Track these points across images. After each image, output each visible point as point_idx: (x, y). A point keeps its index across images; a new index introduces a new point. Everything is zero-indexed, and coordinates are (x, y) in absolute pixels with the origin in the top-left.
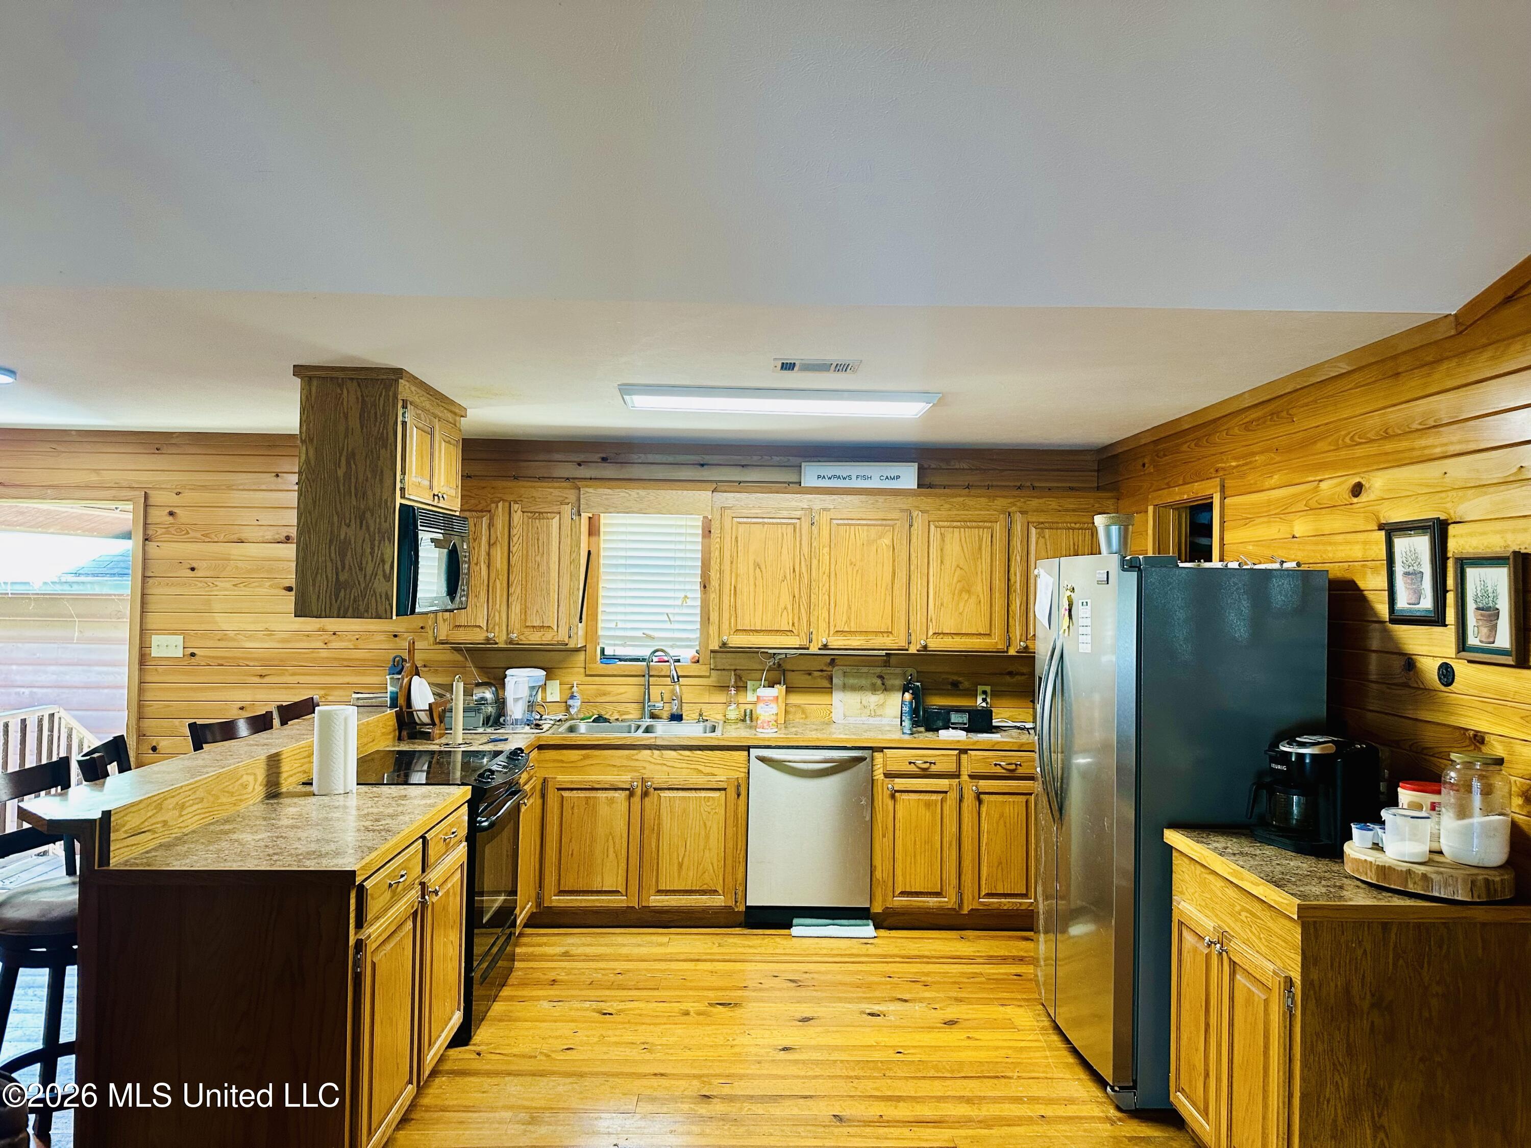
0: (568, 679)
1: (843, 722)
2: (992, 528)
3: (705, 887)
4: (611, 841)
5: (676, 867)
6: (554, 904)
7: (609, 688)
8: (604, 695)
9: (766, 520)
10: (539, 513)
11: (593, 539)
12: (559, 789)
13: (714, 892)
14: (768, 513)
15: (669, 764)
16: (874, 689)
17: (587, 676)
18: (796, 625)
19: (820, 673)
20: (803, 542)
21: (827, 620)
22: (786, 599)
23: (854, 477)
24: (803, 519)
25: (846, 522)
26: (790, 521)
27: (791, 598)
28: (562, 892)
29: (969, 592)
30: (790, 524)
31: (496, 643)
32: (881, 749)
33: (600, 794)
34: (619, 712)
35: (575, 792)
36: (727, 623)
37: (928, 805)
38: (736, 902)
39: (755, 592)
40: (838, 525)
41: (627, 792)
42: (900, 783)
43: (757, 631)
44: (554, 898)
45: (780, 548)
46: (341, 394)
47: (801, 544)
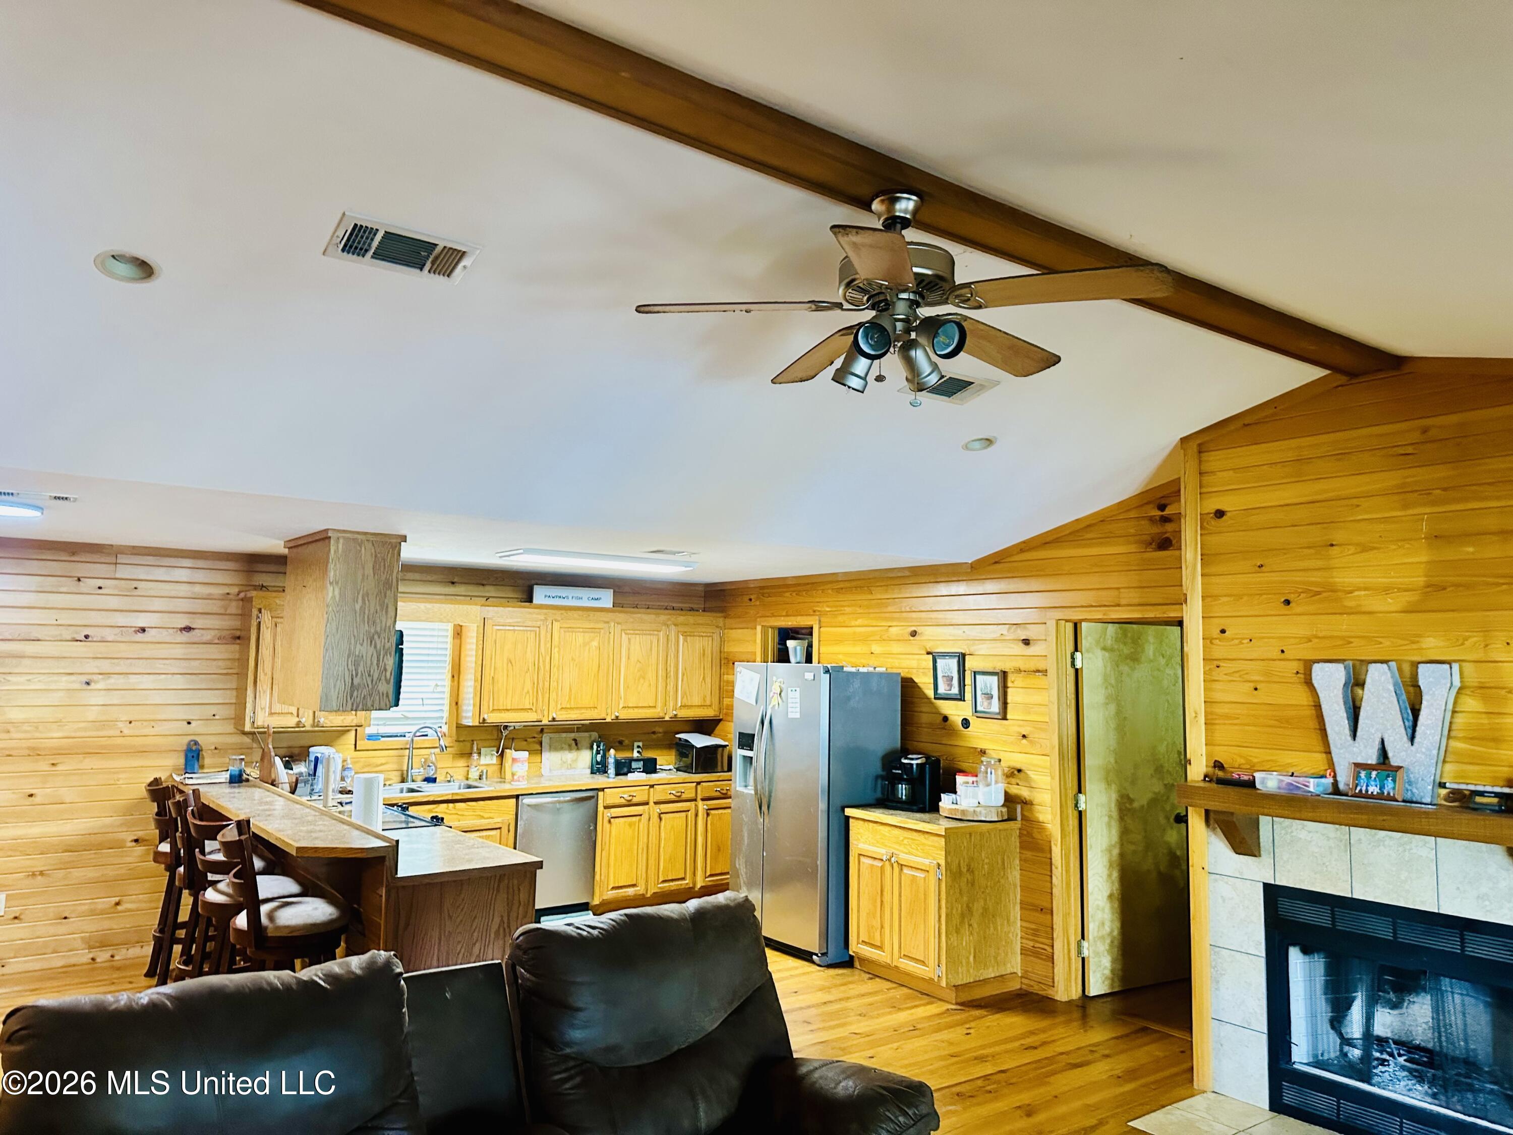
1: (549, 774)
2: (658, 635)
7: (373, 760)
8: (369, 765)
9: (516, 628)
14: (516, 622)
16: (570, 748)
17: (357, 751)
18: (534, 704)
19: (532, 740)
20: (541, 644)
21: (556, 700)
22: (528, 686)
23: (570, 598)
24: (541, 628)
26: (532, 629)
27: (532, 685)
29: (644, 678)
31: (305, 727)
32: (603, 790)
37: (630, 825)
39: (508, 681)
40: (565, 632)
42: (614, 812)
43: (508, 710)
45: (525, 647)
46: (360, 551)
47: (539, 645)
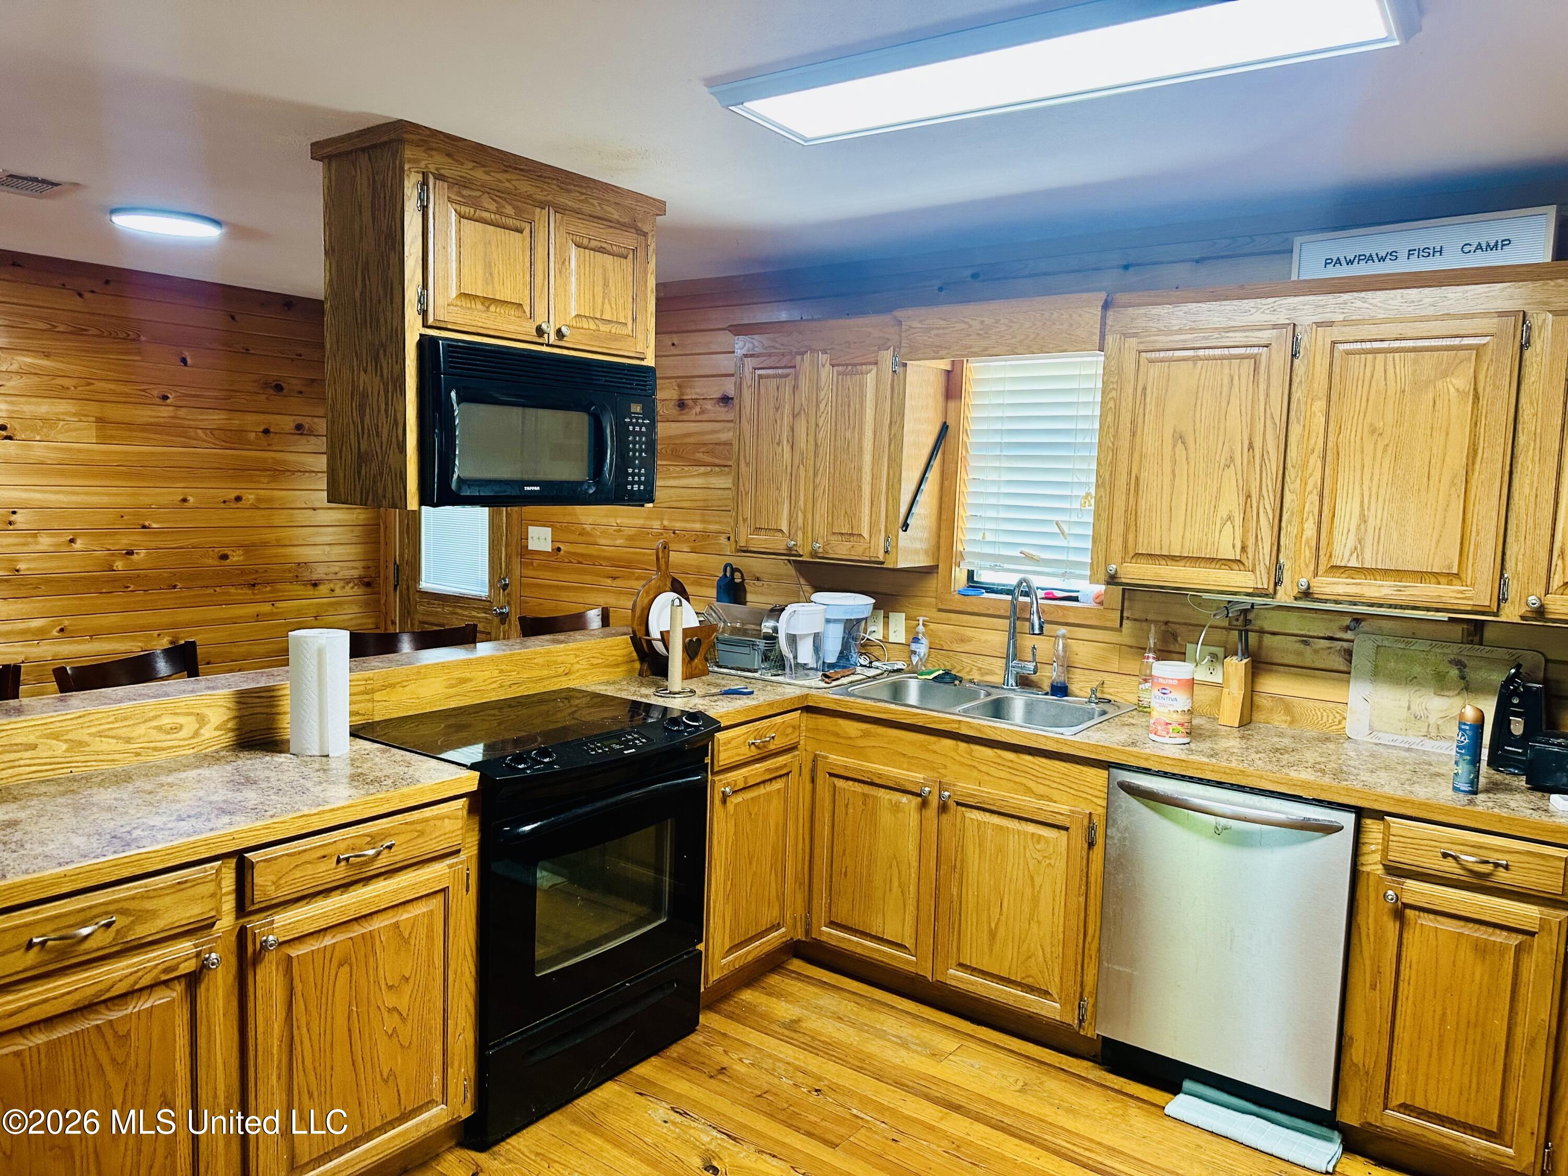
0: (913, 612)
1: (1368, 739)
3: (1029, 981)
4: (895, 870)
5: (986, 936)
6: (824, 938)
7: (969, 632)
8: (962, 641)
9: (1201, 353)
10: (852, 365)
11: (952, 405)
12: (831, 775)
13: (1046, 993)
14: (1204, 338)
16: (1440, 683)
17: (940, 610)
18: (1250, 550)
19: (1326, 643)
20: (1272, 392)
21: (1314, 544)
22: (1231, 502)
23: (1403, 254)
24: (1276, 346)
25: (1368, 345)
26: (1250, 351)
27: (1242, 499)
28: (832, 924)
30: (1248, 357)
32: (1380, 815)
33: (882, 793)
34: (980, 669)
35: (851, 783)
36: (1120, 541)
37: (1481, 950)
38: (1081, 1021)
39: (1173, 486)
40: (1348, 353)
41: (919, 799)
43: (1173, 558)
44: (824, 929)
45: (1224, 405)
46: (355, 176)
47: (1267, 395)
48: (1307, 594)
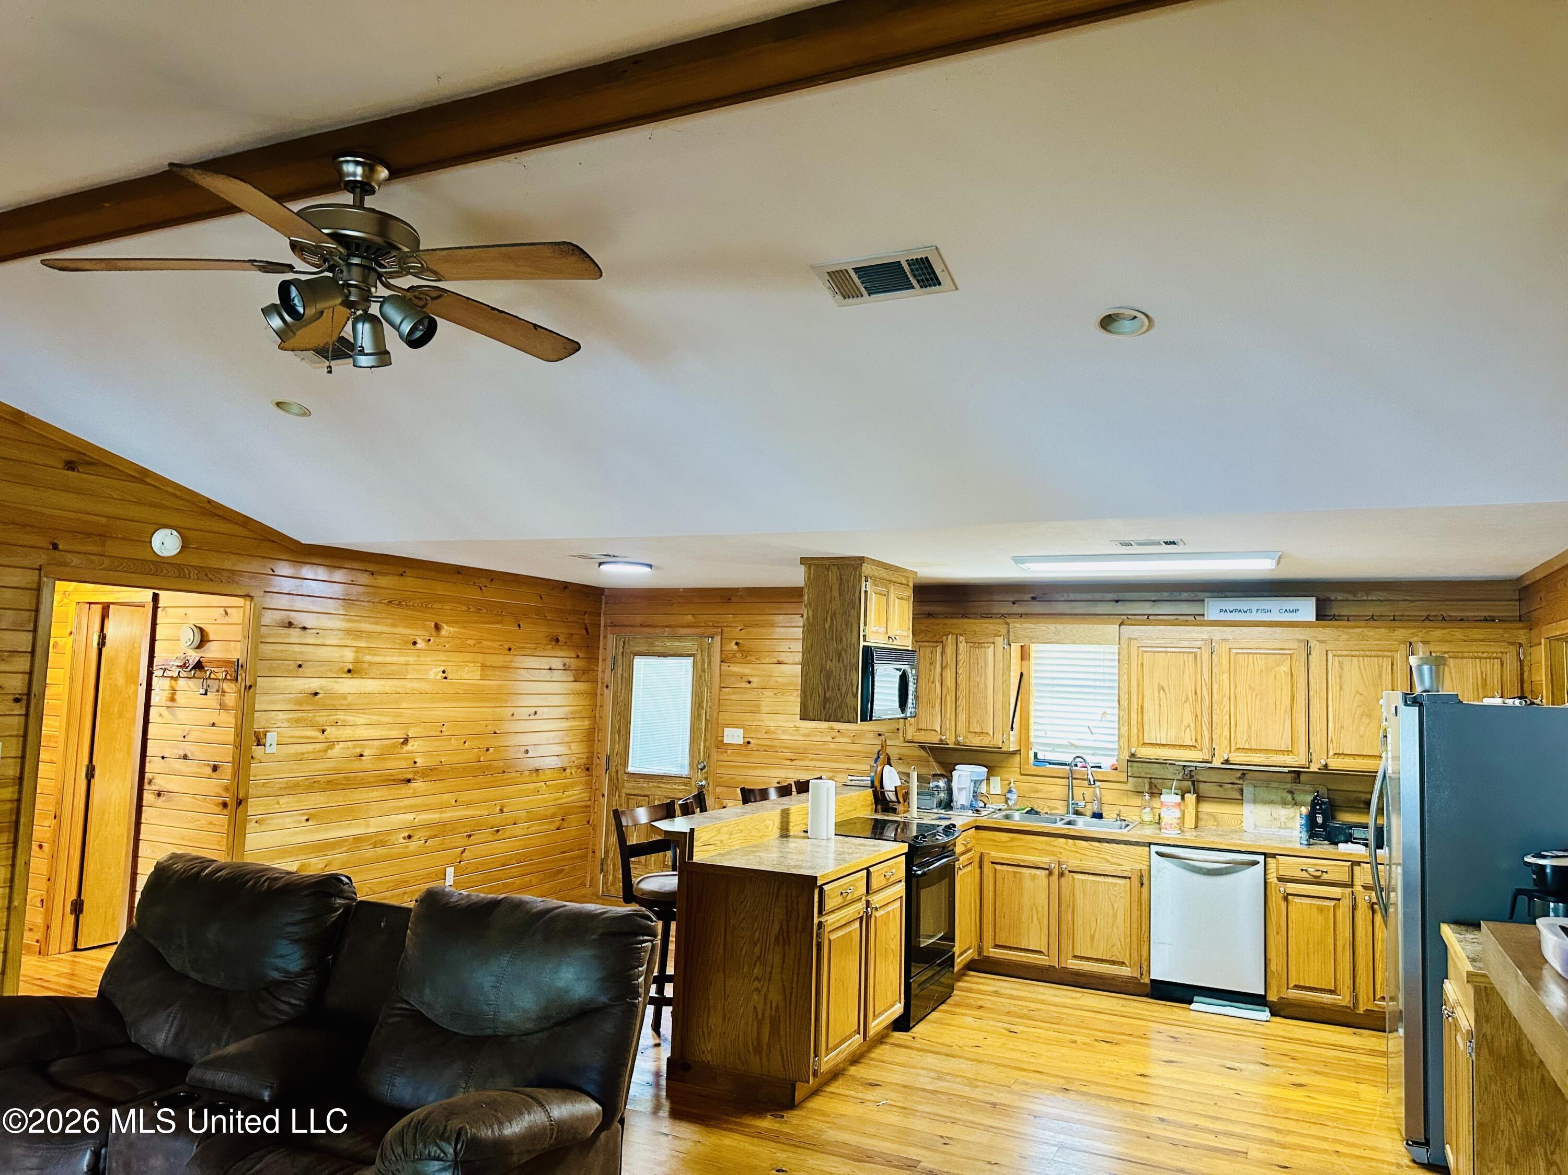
0: (1006, 776)
1: (1254, 831)
2: (1393, 657)
3: (1114, 959)
4: (1034, 909)
5: (1089, 939)
6: (991, 955)
7: (1041, 787)
8: (1037, 791)
9: (1169, 649)
10: (979, 643)
11: (1024, 662)
12: (993, 863)
13: (1123, 963)
14: (1170, 643)
15: (1082, 852)
16: (1284, 803)
17: (1022, 775)
18: (1199, 741)
19: (1231, 786)
20: (1204, 669)
21: (1228, 738)
22: (1188, 718)
23: (1254, 611)
24: (1203, 648)
25: (1245, 651)
26: (1192, 650)
27: (1194, 717)
28: (997, 946)
29: (1369, 716)
30: (1191, 653)
31: (948, 744)
32: (1274, 856)
33: (1024, 870)
34: (1049, 807)
35: (1005, 866)
36: (1136, 737)
37: (1320, 909)
38: (1142, 974)
39: (1160, 711)
40: (1237, 653)
41: (1047, 871)
42: (1292, 888)
43: (1162, 745)
44: (991, 949)
45: (1182, 672)
46: (828, 574)
47: (1201, 670)
48: (1227, 762)
